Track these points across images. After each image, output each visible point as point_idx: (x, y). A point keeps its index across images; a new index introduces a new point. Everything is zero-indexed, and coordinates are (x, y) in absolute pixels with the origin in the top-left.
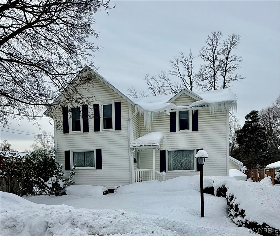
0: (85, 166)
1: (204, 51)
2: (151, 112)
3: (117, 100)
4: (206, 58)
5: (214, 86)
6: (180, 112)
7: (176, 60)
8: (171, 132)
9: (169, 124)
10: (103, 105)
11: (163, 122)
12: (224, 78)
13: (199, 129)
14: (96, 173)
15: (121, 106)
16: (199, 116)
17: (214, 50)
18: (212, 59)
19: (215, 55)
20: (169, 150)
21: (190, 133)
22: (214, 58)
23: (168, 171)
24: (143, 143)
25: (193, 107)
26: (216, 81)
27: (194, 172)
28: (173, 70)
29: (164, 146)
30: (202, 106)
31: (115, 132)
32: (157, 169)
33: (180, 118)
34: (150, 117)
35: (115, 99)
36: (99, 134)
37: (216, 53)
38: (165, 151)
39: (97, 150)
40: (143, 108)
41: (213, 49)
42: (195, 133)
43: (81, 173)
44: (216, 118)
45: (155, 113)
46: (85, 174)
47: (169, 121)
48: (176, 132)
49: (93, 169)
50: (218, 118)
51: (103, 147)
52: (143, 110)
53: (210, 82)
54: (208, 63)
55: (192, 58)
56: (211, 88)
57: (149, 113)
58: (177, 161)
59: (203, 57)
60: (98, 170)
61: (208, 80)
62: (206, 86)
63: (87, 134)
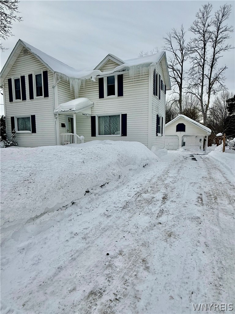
0: (26, 130)
1: (195, 25)
2: (78, 79)
3: (45, 70)
4: (196, 31)
5: (203, 58)
6: (107, 77)
7: (169, 36)
8: (99, 98)
9: (98, 90)
10: (36, 75)
11: (93, 89)
12: (214, 49)
13: (124, 94)
14: (32, 136)
15: (48, 74)
16: (124, 81)
17: (204, 23)
18: (202, 32)
19: (205, 28)
20: (99, 115)
21: (116, 98)
22: (205, 31)
23: (98, 136)
24: (63, 109)
25: (115, 72)
26: (206, 53)
27: (119, 136)
28: (166, 46)
29: (94, 112)
30: (123, 71)
31: (44, 99)
32: (79, 133)
33: (107, 84)
34: (77, 84)
35: (44, 69)
36: (33, 102)
37: (206, 25)
38: (95, 116)
39: (32, 116)
40: (67, 75)
41: (204, 21)
42: (121, 98)
43: (22, 137)
44: (135, 83)
45: (82, 80)
46: (25, 137)
47: (98, 87)
48: (104, 98)
49: (30, 133)
50: (136, 83)
51: (36, 113)
52: (68, 78)
53: (199, 54)
54: (198, 36)
55: (183, 33)
56: (201, 60)
57: (76, 80)
58: (106, 126)
59: (193, 30)
60: (34, 134)
61: (197, 52)
62: (196, 58)
63: (25, 102)
